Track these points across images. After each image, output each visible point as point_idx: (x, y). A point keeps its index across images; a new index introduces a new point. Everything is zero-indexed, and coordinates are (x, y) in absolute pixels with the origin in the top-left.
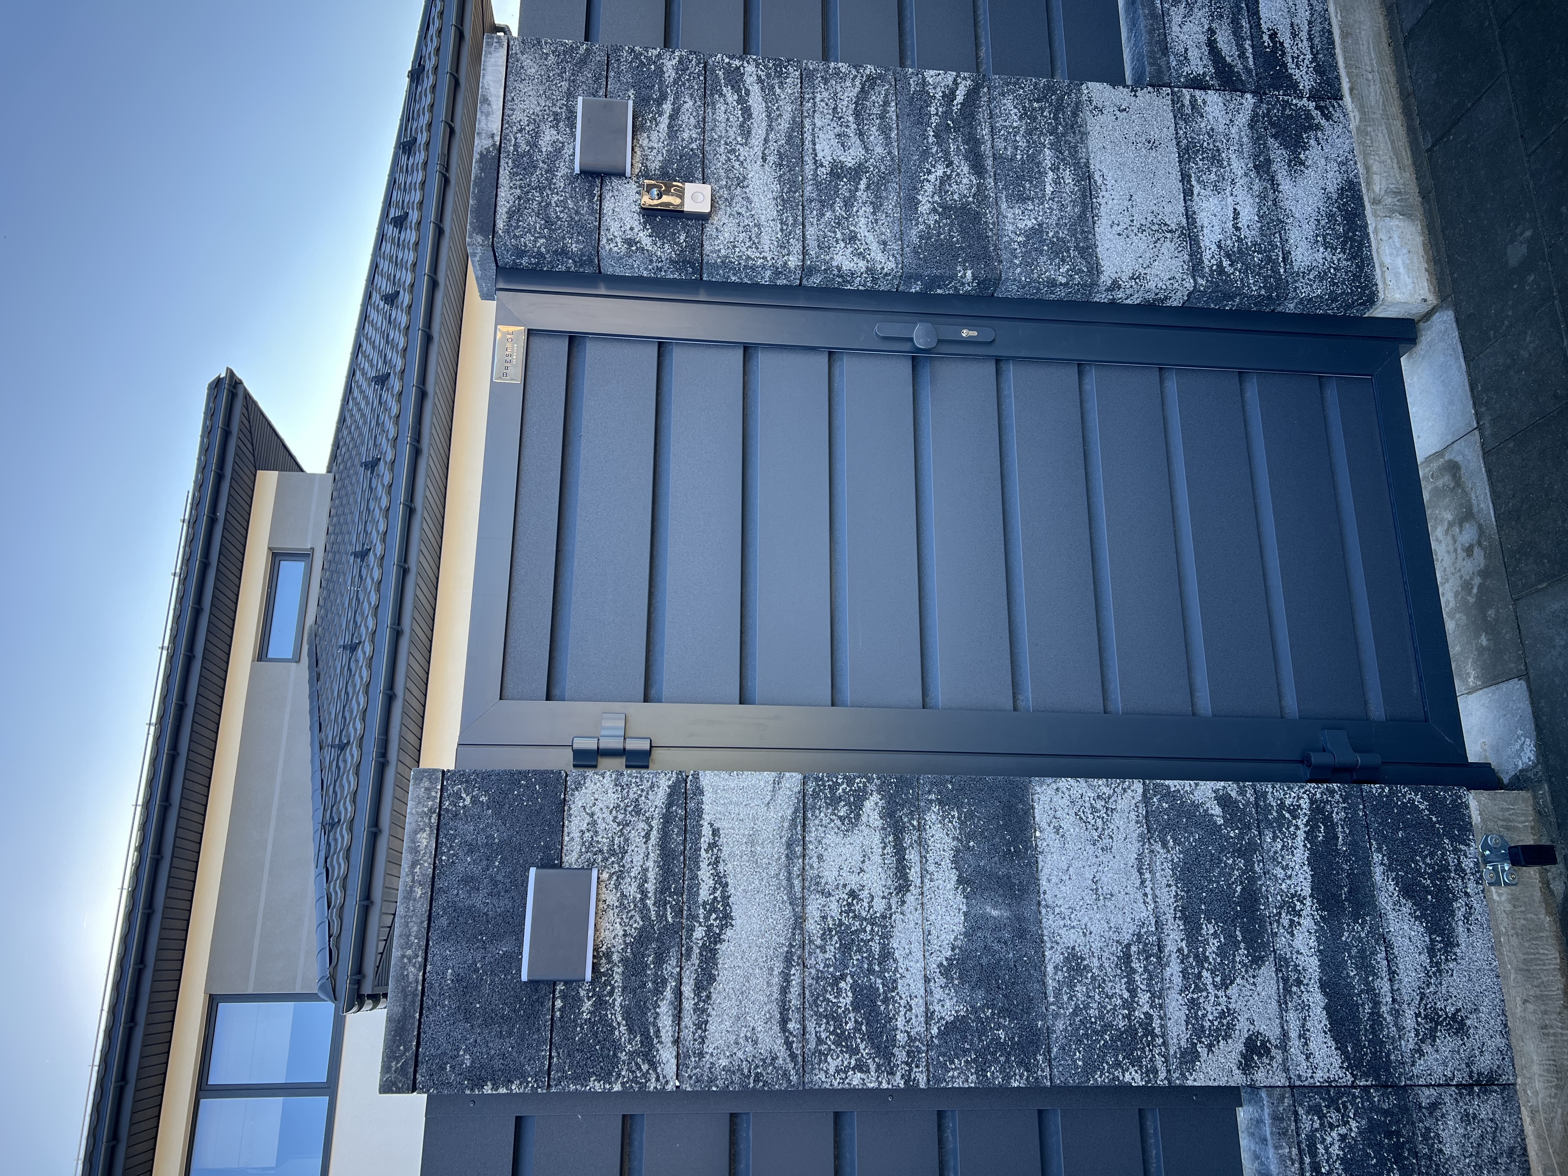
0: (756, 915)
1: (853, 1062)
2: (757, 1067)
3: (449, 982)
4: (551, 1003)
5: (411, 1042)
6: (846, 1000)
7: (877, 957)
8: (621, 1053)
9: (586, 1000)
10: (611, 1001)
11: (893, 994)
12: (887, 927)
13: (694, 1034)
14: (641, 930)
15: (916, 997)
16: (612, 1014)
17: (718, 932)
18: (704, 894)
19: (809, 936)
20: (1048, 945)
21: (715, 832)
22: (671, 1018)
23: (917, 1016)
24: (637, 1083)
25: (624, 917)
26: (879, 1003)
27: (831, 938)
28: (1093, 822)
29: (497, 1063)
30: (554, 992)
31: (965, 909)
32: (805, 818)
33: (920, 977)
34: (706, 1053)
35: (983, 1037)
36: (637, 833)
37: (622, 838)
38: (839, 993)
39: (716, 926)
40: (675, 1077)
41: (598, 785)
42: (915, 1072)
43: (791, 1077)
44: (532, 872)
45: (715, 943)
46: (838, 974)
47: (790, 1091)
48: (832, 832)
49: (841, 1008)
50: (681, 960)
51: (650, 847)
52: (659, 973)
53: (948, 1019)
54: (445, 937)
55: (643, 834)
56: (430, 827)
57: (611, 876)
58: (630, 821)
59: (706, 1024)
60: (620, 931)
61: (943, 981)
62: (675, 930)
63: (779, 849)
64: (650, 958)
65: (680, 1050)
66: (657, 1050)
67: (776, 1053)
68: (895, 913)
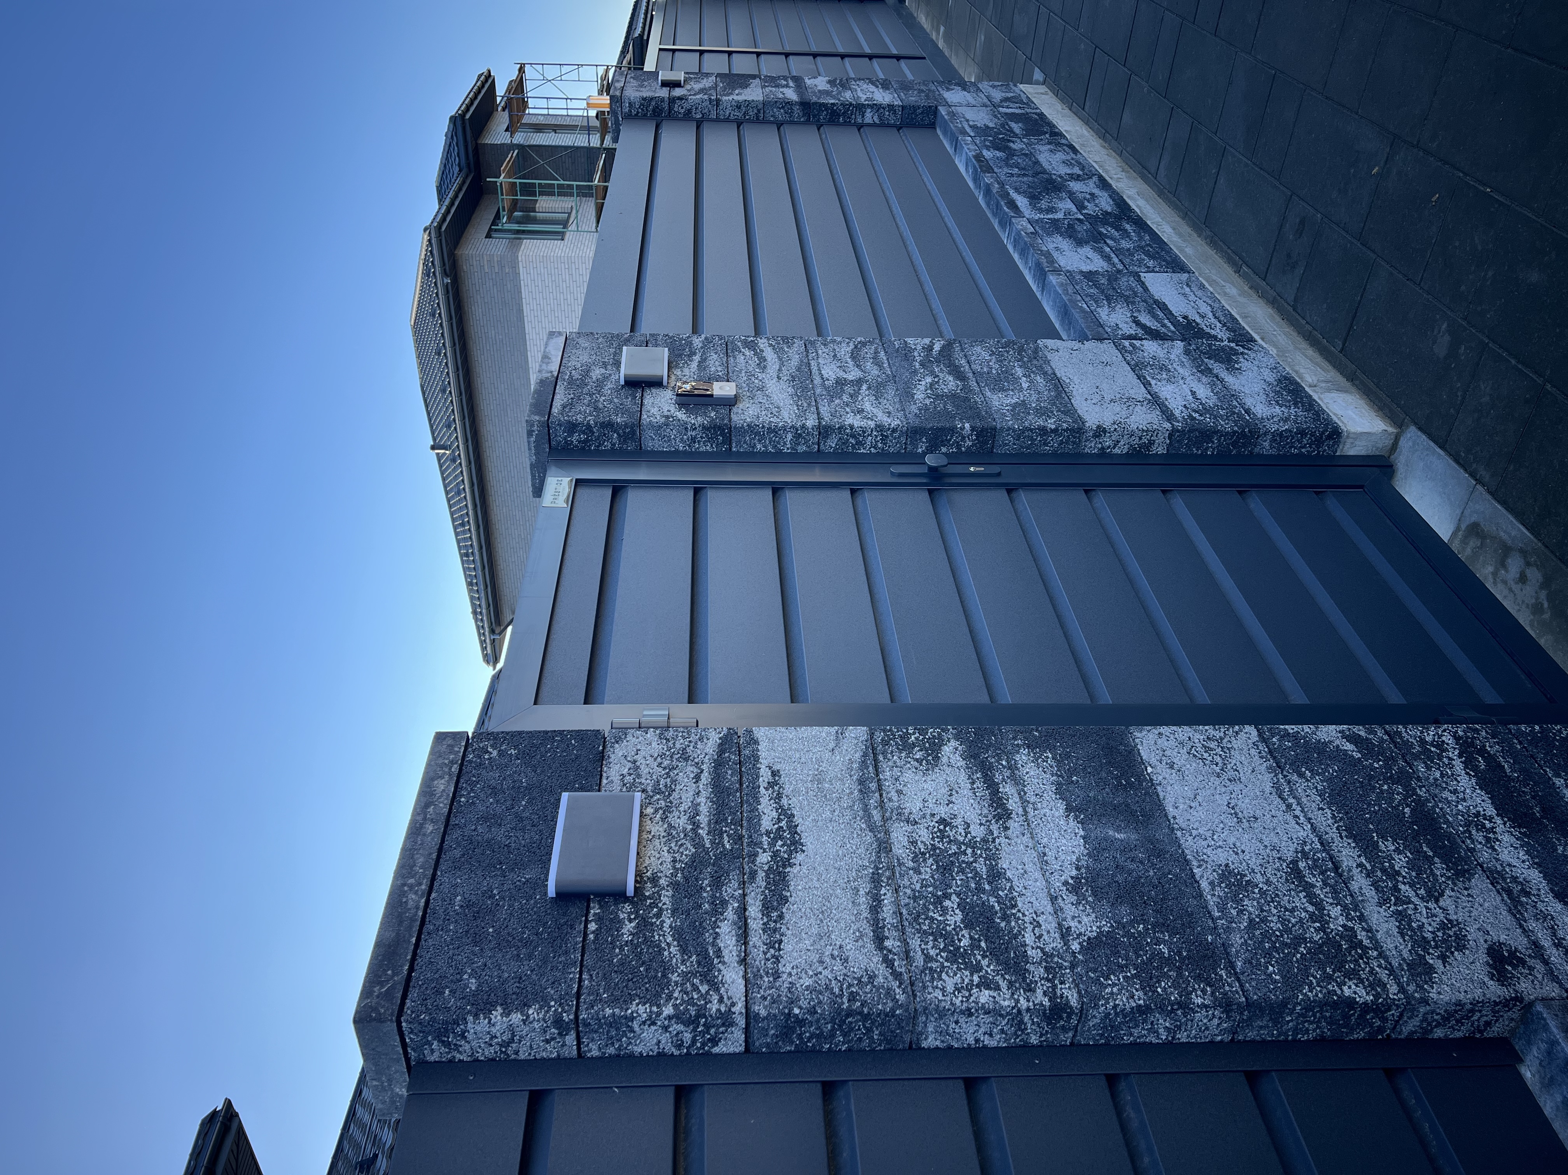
0: (831, 841)
1: (976, 979)
2: (850, 986)
3: (457, 908)
4: (582, 926)
5: (404, 965)
6: (956, 918)
7: (985, 877)
8: (673, 973)
9: (627, 922)
10: (658, 923)
11: (1014, 911)
12: (991, 850)
13: (765, 953)
14: (693, 859)
15: (1043, 913)
16: (660, 935)
17: (786, 856)
18: (767, 824)
19: (898, 860)
20: (1195, 863)
21: (775, 774)
22: (734, 939)
23: (1049, 932)
24: (694, 1005)
25: (673, 845)
26: (998, 921)
27: (925, 860)
28: (1210, 758)
29: (512, 987)
30: (587, 916)
31: (1082, 833)
32: (876, 760)
33: (1043, 895)
34: (783, 972)
35: (1141, 953)
36: (685, 775)
37: (668, 780)
38: (944, 911)
39: (784, 852)
40: (744, 999)
41: (641, 738)
42: (1061, 989)
43: (897, 997)
44: (565, 796)
45: (784, 866)
46: (940, 893)
47: (898, 1012)
48: (910, 772)
49: (950, 925)
50: (744, 883)
51: (701, 786)
52: (718, 895)
53: (1090, 934)
54: (456, 867)
55: (692, 776)
56: (450, 775)
57: (656, 811)
58: (677, 766)
59: (780, 944)
60: (668, 858)
61: (1074, 899)
62: (735, 856)
63: (850, 785)
64: (706, 882)
65: (749, 971)
66: (720, 971)
67: (873, 972)
68: (998, 837)
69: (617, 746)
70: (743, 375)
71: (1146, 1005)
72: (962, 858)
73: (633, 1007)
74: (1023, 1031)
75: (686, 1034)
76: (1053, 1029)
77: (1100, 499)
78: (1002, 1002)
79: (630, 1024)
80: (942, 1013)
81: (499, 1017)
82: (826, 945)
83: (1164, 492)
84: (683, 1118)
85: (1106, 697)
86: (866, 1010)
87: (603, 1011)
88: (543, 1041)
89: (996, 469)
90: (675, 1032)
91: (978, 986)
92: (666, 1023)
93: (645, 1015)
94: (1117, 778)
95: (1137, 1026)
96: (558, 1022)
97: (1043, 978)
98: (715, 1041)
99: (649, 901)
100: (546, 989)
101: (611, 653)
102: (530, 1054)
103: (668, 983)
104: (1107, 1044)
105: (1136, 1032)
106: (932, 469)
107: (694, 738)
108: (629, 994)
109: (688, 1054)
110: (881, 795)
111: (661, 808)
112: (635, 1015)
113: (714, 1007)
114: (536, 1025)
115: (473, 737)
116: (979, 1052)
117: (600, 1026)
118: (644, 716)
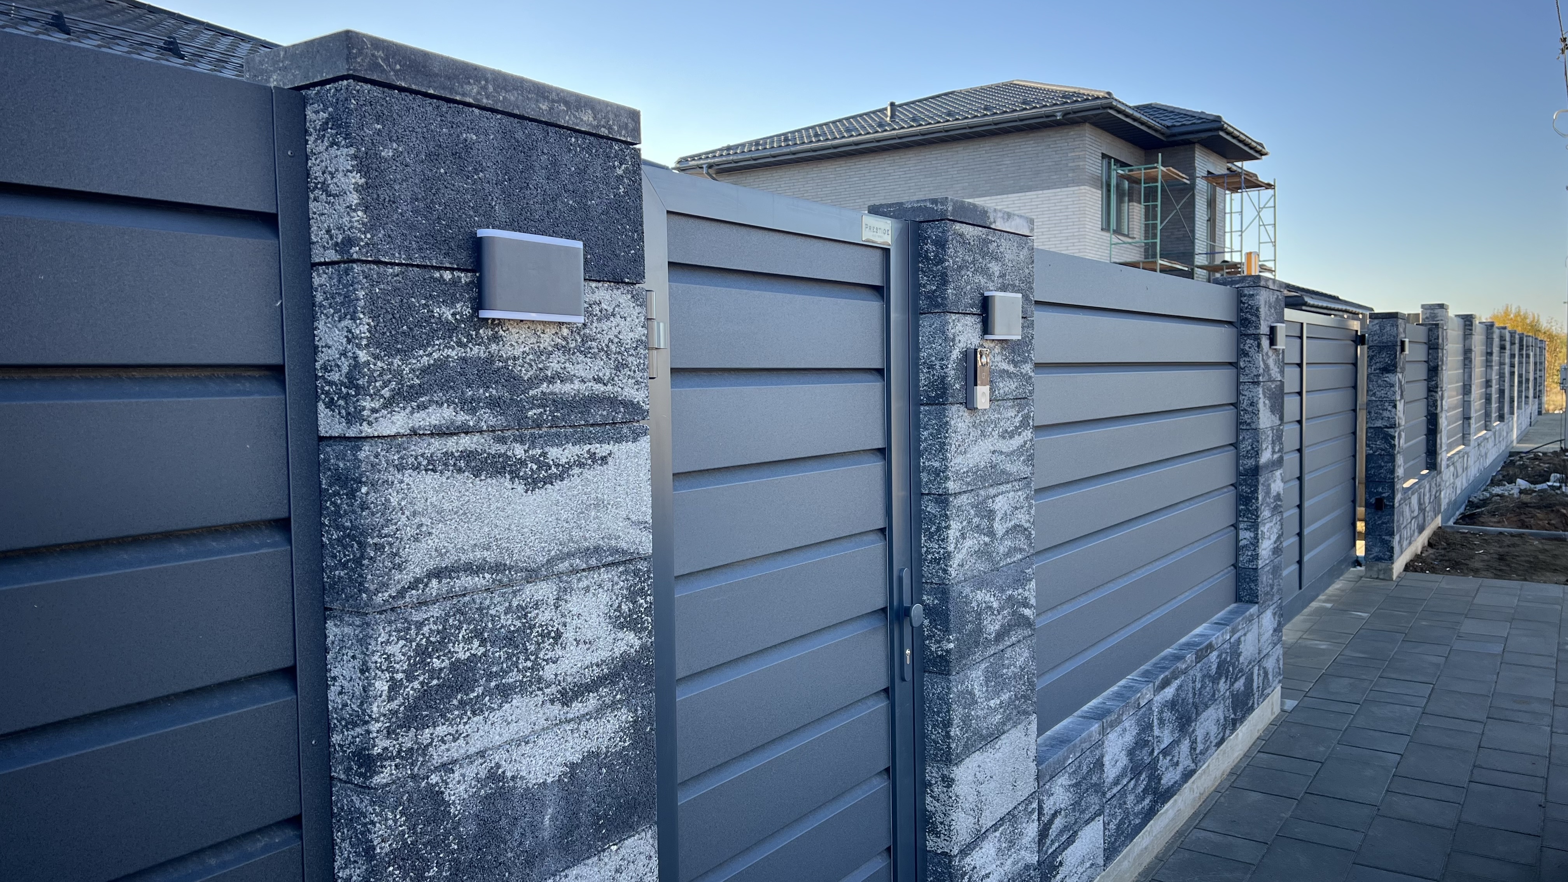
0: (537, 520)
1: (400, 676)
2: (391, 545)
3: (464, 136)
4: (448, 265)
5: (406, 81)
6: (461, 652)
7: (503, 681)
8: (401, 360)
9: (452, 311)
10: (452, 343)
11: (469, 713)
12: (530, 687)
13: (422, 455)
14: (518, 378)
15: (467, 743)
16: (439, 345)
17: (521, 474)
18: (554, 453)
19: (519, 591)
21: (604, 459)
22: (437, 422)
23: (448, 750)
24: (369, 383)
25: (531, 356)
26: (459, 697)
27: (519, 618)
29: (384, 194)
30: (458, 269)
31: (549, 780)
32: (619, 564)
33: (486, 743)
34: (403, 475)
35: (429, 848)
36: (601, 367)
37: (596, 350)
38: (468, 640)
39: (525, 472)
40: (376, 434)
41: (637, 321)
42: (390, 766)
43: (380, 595)
44: (579, 245)
45: (511, 472)
46: (486, 635)
47: (364, 595)
48: (608, 599)
49: (453, 647)
50: (493, 431)
51: (590, 384)
52: (481, 404)
53: (447, 793)
54: (506, 134)
55: (601, 375)
56: (597, 126)
57: (565, 339)
58: (610, 359)
59: (432, 470)
60: (517, 353)
61: (482, 775)
62: (521, 422)
63: (593, 539)
64: (494, 392)
65: (404, 439)
66: (404, 408)
67: (405, 569)
68: (544, 694)
69: (629, 296)
70: (996, 416)
71: (375, 855)
72: (522, 657)
73: (366, 320)
74: (346, 726)
75: (338, 375)
76: (349, 757)
77: (880, 784)
78: (376, 704)
79: (348, 317)
80: (363, 641)
81: (353, 181)
82: (432, 519)
83: (889, 849)
84: (249, 373)
85: (684, 798)
86: (366, 562)
87: (362, 288)
88: (329, 227)
89: (908, 676)
90: (339, 363)
91: (392, 678)
92: (350, 354)
93: (358, 332)
94: (606, 815)
95: (352, 846)
96: (349, 242)
97: (401, 746)
98: (331, 405)
99: (474, 333)
100: (383, 229)
101: (719, 288)
102: (314, 213)
103: (390, 355)
104: (332, 815)
105: (346, 844)
106: (907, 612)
107: (638, 375)
108: (379, 316)
109: (317, 378)
110: (584, 570)
111: (568, 343)
112: (358, 321)
113: (367, 403)
114: (346, 219)
115: (635, 149)
116: (323, 682)
117: (345, 286)
118: (658, 324)
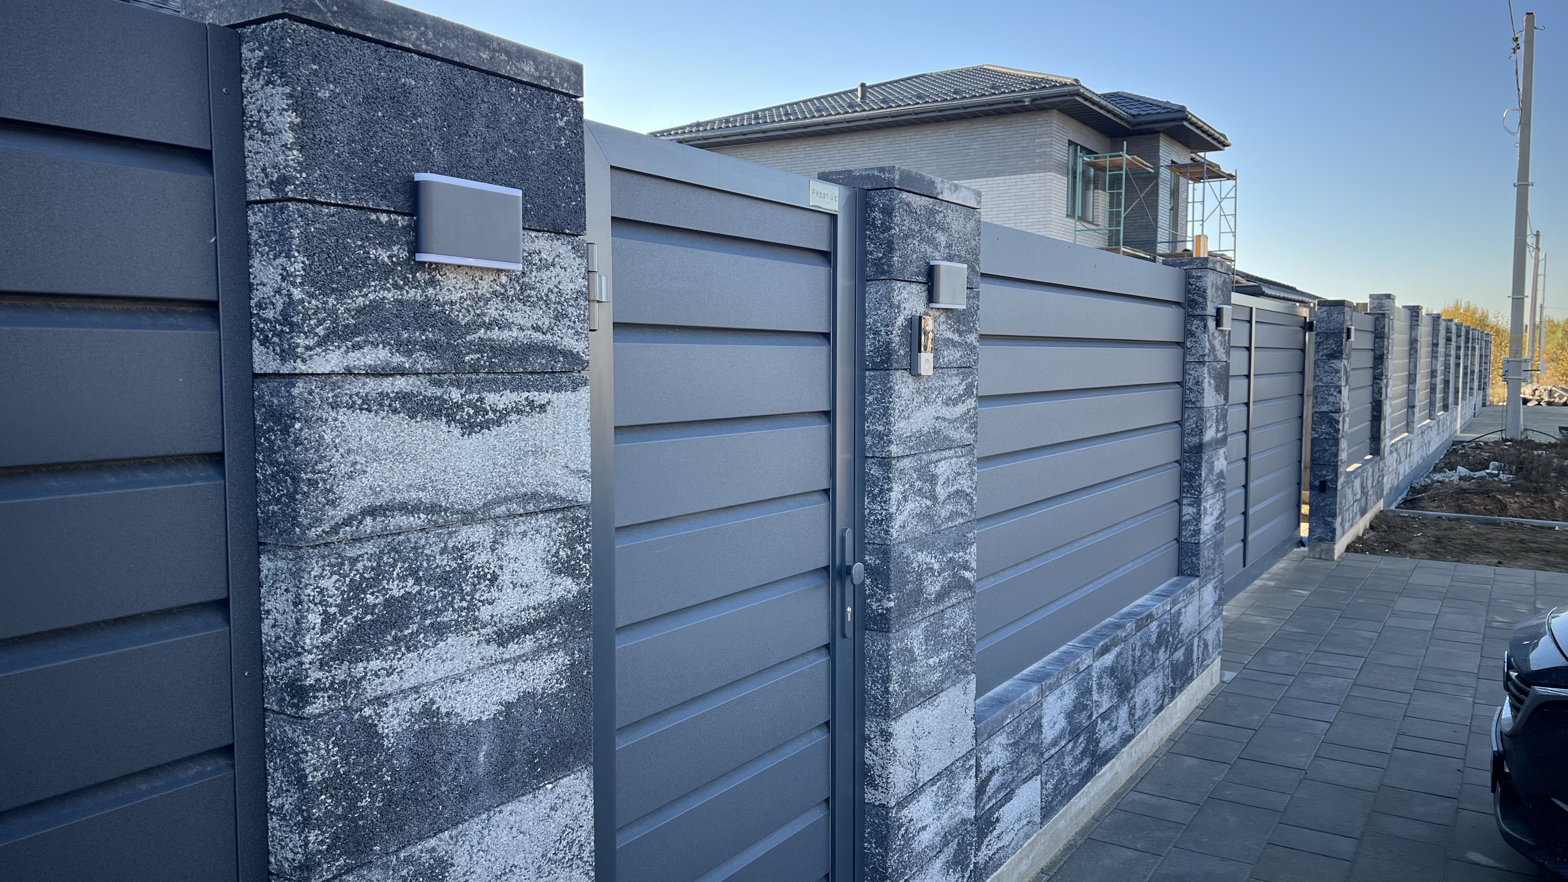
0: (473, 463)
1: (333, 610)
2: (325, 481)
3: (403, 80)
4: (385, 208)
5: (342, 21)
6: (396, 590)
7: (438, 619)
8: (336, 299)
9: (388, 253)
10: (388, 285)
11: (403, 649)
12: (466, 626)
13: (357, 394)
14: (454, 323)
15: (401, 678)
16: (375, 286)
17: (458, 417)
18: (491, 398)
19: (455, 532)
20: (454, 833)
21: (542, 408)
22: (372, 363)
23: (382, 684)
24: (304, 321)
25: (468, 302)
26: (393, 633)
27: (455, 559)
28: (561, 847)
29: (321, 134)
30: (395, 212)
31: (484, 718)
32: (557, 510)
33: (421, 679)
34: (338, 413)
35: (362, 779)
36: (541, 316)
37: (535, 299)
38: (402, 578)
39: (462, 416)
40: (310, 371)
41: (578, 272)
42: (323, 697)
43: (313, 529)
44: (519, 193)
45: (447, 416)
46: (421, 574)
47: (297, 529)
48: (545, 545)
49: (388, 584)
50: (430, 374)
51: (529, 332)
52: (417, 347)
53: (380, 726)
54: (446, 81)
55: (540, 323)
56: (539, 78)
57: (503, 286)
58: (549, 309)
59: (367, 409)
60: (456, 296)
61: (417, 710)
62: (458, 366)
63: (531, 484)
64: (431, 335)
65: (339, 377)
66: (339, 347)
67: (339, 505)
68: (479, 634)
69: (570, 247)
70: (940, 383)
71: (306, 784)
72: (458, 597)
73: (301, 258)
74: (279, 658)
75: (272, 312)
76: (281, 689)
77: (820, 737)
78: (309, 636)
79: (283, 255)
80: (296, 575)
81: (289, 120)
82: (366, 457)
83: (827, 800)
84: (183, 309)
85: (622, 743)
86: (299, 497)
87: (297, 227)
88: (264, 165)
89: (849, 633)
90: (274, 301)
91: (325, 612)
92: (285, 292)
93: (293, 270)
94: (541, 754)
95: (285, 775)
96: (284, 180)
97: (334, 679)
98: (265, 342)
99: (410, 276)
100: (319, 168)
101: (663, 246)
102: (250, 152)
103: (325, 294)
104: (265, 745)
105: (279, 774)
106: (849, 570)
107: (579, 325)
108: (315, 254)
109: (251, 315)
110: (521, 515)
111: (506, 291)
112: (293, 259)
113: (301, 341)
114: (281, 158)
115: (577, 102)
116: (256, 615)
117: (280, 224)
118: (600, 276)
